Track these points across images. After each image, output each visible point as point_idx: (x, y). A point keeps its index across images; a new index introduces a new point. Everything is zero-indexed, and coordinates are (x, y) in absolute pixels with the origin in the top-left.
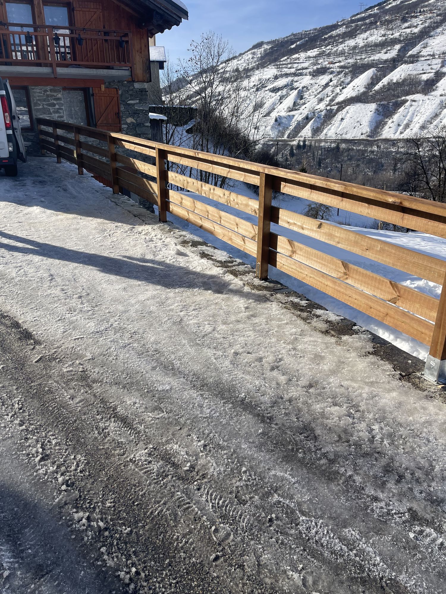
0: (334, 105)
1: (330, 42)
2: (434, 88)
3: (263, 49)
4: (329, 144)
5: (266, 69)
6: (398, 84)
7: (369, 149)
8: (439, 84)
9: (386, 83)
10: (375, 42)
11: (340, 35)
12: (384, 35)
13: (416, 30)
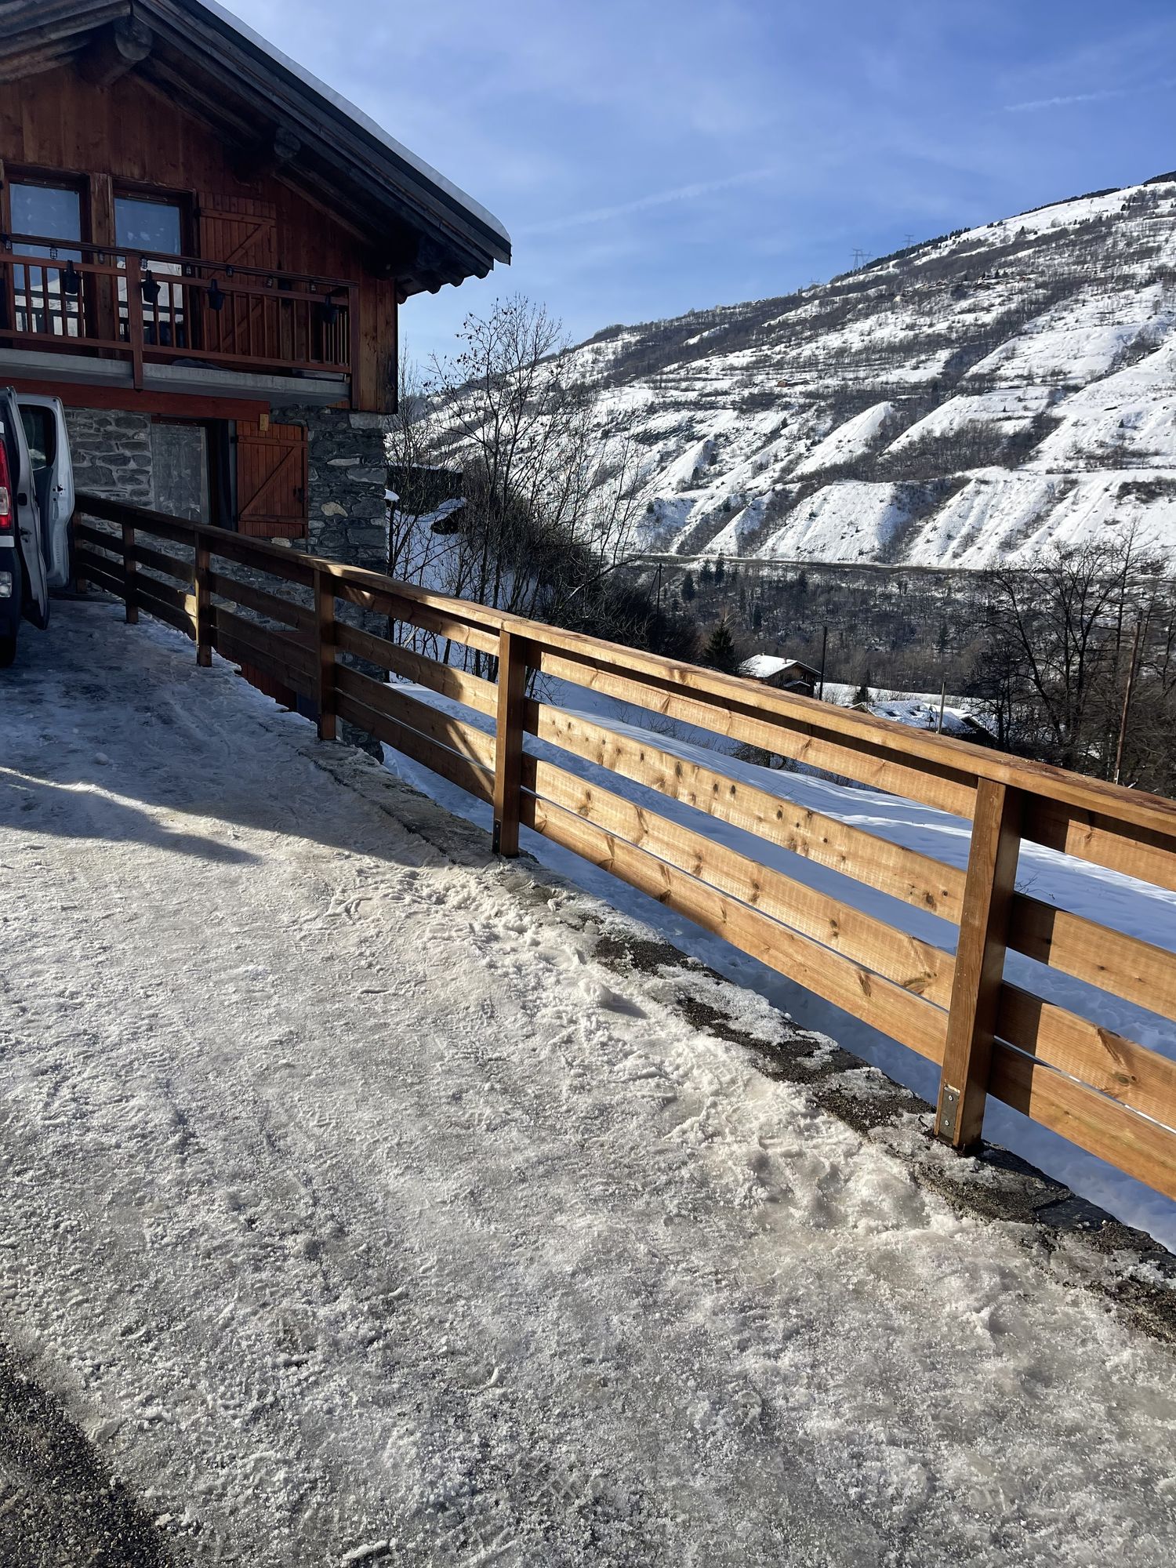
0: (792, 482)
1: (782, 337)
2: (1032, 453)
3: (620, 343)
4: (780, 572)
5: (626, 389)
6: (944, 441)
7: (880, 590)
8: (1042, 446)
9: (916, 438)
10: (890, 343)
11: (805, 320)
12: (911, 327)
13: (987, 318)
